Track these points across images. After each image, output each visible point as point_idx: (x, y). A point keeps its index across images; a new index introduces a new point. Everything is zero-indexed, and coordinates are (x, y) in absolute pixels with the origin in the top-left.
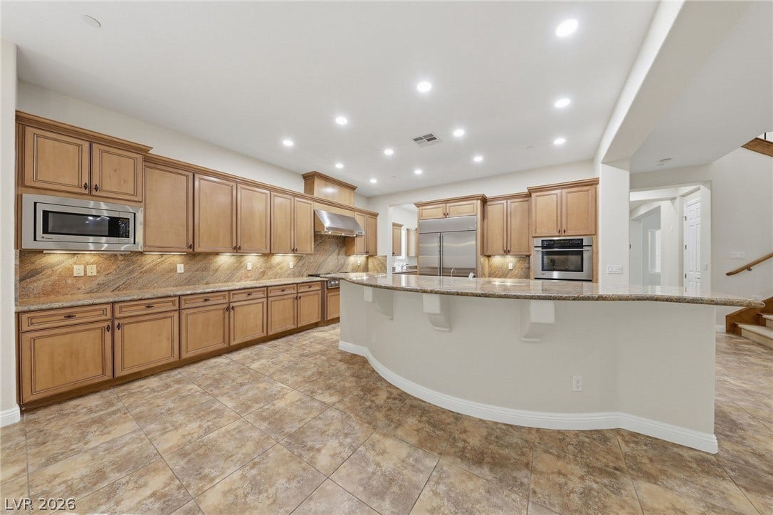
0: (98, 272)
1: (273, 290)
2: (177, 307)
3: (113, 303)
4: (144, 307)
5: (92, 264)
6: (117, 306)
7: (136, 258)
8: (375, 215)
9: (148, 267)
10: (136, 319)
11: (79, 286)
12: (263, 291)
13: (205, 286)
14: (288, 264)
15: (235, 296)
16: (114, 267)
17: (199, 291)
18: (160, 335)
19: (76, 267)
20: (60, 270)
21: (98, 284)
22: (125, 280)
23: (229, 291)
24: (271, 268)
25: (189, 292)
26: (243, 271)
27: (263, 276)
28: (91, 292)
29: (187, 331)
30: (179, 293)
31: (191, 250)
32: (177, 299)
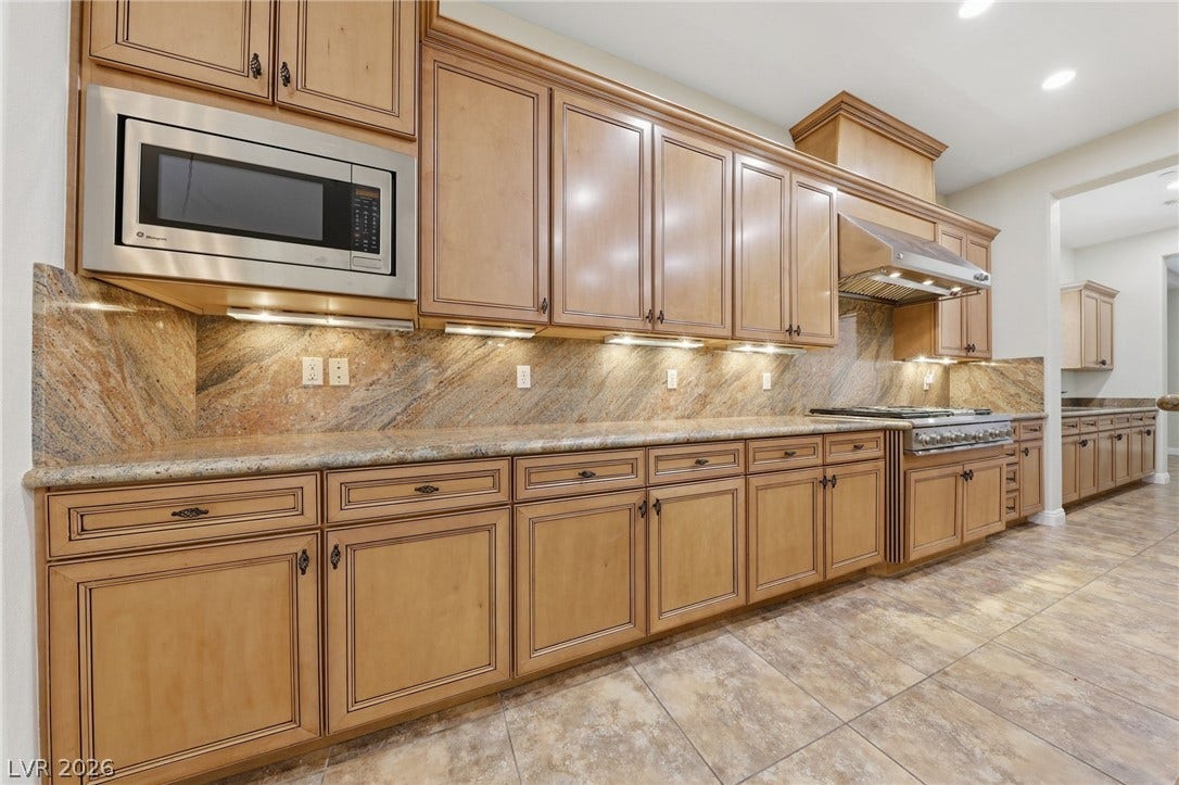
0: (353, 377)
1: (762, 450)
2: (503, 497)
3: (323, 471)
4: (410, 489)
5: (340, 354)
6: (334, 481)
7: (430, 346)
8: (989, 235)
9: (455, 367)
10: (390, 531)
11: (313, 412)
12: (734, 453)
13: (574, 428)
14: (760, 378)
15: (661, 465)
16: (385, 366)
17: (566, 443)
18: (456, 588)
19: (307, 361)
20: (275, 367)
21: (353, 409)
22: (408, 400)
23: (647, 447)
24: (719, 385)
25: (537, 445)
26: (658, 391)
27: (704, 405)
28: (337, 428)
29: (532, 580)
30: (510, 446)
31: (544, 318)
32: (504, 465)
